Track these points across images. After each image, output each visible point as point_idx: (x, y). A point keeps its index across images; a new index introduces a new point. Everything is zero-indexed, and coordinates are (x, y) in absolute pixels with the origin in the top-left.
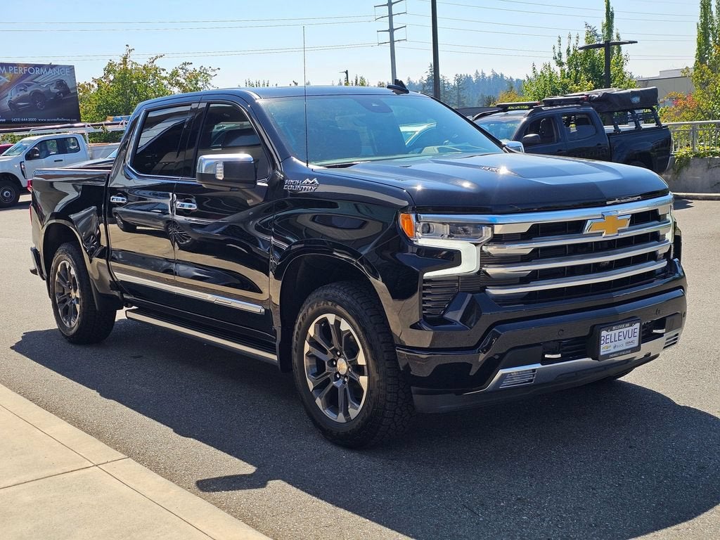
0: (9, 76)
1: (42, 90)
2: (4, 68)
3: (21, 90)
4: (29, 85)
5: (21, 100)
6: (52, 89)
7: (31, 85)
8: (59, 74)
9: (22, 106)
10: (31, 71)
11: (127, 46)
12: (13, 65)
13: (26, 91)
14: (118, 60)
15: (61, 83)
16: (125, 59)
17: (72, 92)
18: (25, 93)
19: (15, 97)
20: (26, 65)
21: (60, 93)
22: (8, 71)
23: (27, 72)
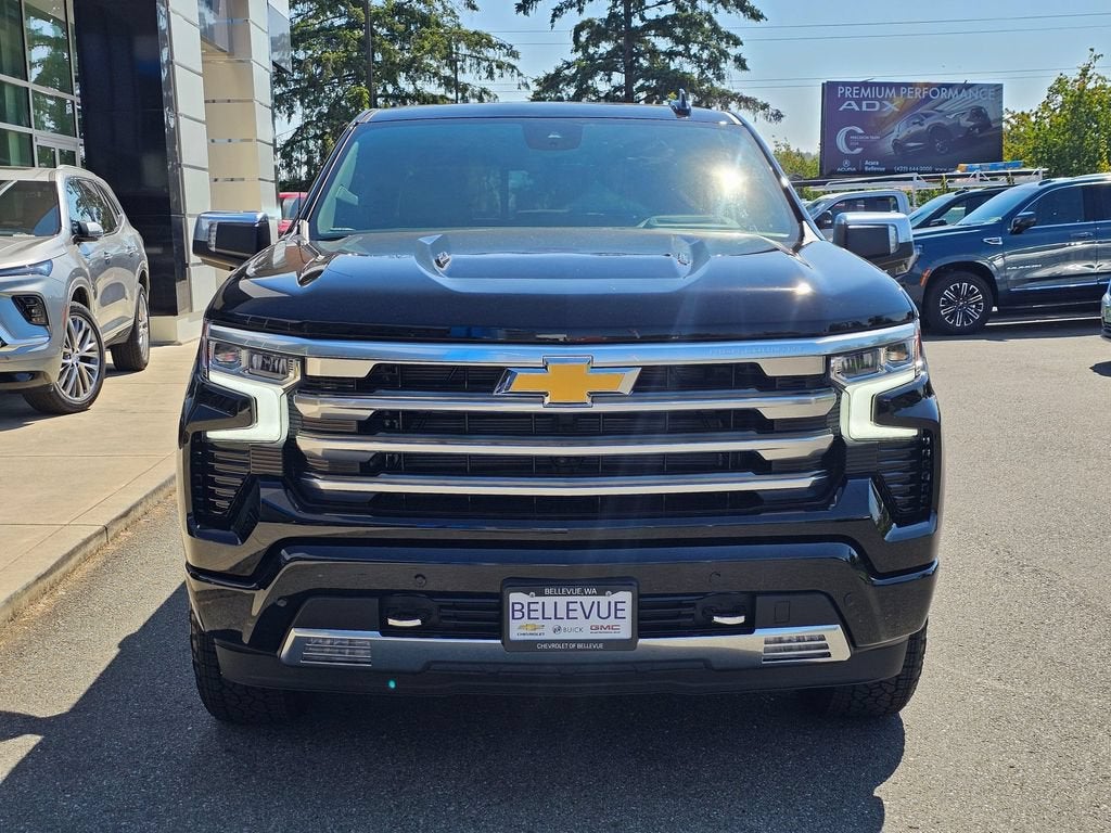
0: (898, 101)
1: (946, 124)
2: (893, 90)
3: (914, 123)
4: (927, 116)
5: (912, 138)
6: (964, 122)
7: (931, 115)
8: (977, 98)
9: (913, 147)
10: (934, 93)
11: (1092, 50)
12: (907, 85)
13: (922, 125)
14: (1073, 74)
15: (978, 113)
16: (1084, 72)
17: (994, 125)
18: (921, 128)
19: (903, 134)
20: (927, 85)
21: (974, 127)
22: (898, 94)
23: (927, 96)
